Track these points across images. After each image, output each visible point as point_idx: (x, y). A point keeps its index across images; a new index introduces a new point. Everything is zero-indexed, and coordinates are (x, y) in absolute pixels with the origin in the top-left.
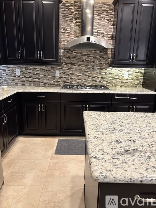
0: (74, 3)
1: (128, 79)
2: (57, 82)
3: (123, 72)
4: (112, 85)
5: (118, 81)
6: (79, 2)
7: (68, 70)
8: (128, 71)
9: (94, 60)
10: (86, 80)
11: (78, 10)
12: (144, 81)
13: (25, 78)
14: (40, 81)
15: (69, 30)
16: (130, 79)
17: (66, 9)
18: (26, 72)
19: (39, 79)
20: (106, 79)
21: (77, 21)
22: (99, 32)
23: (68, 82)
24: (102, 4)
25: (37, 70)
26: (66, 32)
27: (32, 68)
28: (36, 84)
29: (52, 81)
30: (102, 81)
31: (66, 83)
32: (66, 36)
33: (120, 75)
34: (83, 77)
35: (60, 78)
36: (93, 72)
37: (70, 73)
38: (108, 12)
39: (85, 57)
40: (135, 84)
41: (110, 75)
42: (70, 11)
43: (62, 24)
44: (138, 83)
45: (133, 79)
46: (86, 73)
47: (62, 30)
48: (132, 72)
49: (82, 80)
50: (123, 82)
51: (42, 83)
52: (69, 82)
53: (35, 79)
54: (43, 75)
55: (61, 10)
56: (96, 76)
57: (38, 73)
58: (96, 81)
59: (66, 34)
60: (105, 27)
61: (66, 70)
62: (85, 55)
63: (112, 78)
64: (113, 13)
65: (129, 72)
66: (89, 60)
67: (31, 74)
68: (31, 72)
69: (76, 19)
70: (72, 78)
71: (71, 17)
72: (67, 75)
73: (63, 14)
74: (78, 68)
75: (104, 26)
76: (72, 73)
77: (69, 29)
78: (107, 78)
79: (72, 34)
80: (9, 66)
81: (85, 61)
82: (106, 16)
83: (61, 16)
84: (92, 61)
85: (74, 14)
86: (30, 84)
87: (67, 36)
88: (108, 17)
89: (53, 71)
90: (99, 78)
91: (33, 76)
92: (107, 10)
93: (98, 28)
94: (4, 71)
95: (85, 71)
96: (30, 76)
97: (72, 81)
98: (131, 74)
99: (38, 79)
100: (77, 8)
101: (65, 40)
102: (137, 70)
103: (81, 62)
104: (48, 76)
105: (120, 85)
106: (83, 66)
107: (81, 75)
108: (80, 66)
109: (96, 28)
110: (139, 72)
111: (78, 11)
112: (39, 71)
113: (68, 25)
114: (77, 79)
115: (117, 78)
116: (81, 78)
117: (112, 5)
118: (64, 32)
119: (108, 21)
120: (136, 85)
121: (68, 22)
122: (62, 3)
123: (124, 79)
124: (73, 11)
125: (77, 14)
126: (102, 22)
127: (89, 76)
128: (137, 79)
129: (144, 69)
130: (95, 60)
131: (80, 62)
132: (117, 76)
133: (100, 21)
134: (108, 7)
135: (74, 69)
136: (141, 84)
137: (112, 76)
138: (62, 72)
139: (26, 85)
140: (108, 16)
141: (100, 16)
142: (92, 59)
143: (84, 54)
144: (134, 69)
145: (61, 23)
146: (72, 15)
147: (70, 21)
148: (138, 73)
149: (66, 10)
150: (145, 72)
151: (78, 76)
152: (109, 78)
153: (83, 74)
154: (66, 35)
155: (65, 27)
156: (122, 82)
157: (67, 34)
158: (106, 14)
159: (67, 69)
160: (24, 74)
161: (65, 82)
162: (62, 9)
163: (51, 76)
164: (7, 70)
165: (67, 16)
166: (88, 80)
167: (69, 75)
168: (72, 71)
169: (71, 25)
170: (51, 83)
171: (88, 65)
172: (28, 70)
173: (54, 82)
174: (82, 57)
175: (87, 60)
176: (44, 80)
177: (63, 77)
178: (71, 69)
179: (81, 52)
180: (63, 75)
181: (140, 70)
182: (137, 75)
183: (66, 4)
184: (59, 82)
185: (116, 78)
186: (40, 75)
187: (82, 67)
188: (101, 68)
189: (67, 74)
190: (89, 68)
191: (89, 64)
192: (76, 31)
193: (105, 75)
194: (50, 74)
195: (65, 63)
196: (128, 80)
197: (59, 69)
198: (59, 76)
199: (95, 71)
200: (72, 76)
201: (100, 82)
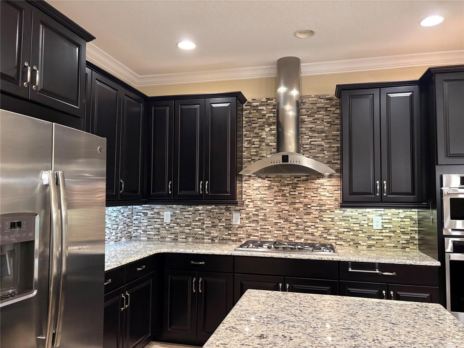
0: (265, 100)
1: (384, 231)
2: (236, 235)
3: (370, 216)
4: (347, 245)
5: (360, 235)
6: (274, 98)
7: (256, 213)
8: (381, 215)
9: (306, 193)
10: (291, 233)
11: (273, 110)
12: (422, 236)
13: (178, 228)
14: (204, 233)
15: (258, 143)
16: (388, 231)
17: (252, 111)
18: (180, 217)
19: (203, 229)
20: (334, 231)
21: (271, 127)
22: (312, 143)
23: (256, 234)
24: (315, 99)
25: (200, 212)
26: (253, 146)
27: (192, 209)
28: (197, 239)
29: (227, 234)
30: (325, 236)
31: (252, 237)
32: (252, 154)
33: (363, 222)
34: (285, 226)
35: (241, 227)
36: (305, 217)
37: (260, 217)
38: (328, 109)
39: (288, 189)
40: (401, 242)
41: (343, 223)
42: (260, 113)
43: (247, 134)
44: (408, 242)
45: (394, 232)
46: (291, 218)
47: (245, 144)
48: (390, 218)
49: (284, 231)
50: (373, 237)
51: (208, 237)
52: (259, 235)
53: (195, 229)
54: (210, 222)
55: (244, 113)
56: (313, 224)
57: (202, 218)
58: (312, 234)
59: (252, 150)
60: (324, 135)
61: (251, 212)
62: (288, 185)
63: (346, 230)
64: (338, 111)
65: (384, 217)
66: (296, 193)
67: (189, 220)
68: (190, 216)
69: (270, 125)
70: (264, 227)
71: (261, 124)
72: (253, 221)
73: (247, 119)
74: (274, 208)
75: (323, 132)
76: (263, 218)
77: (257, 141)
78: (336, 228)
79: (262, 150)
80: (153, 206)
81: (288, 195)
82: (325, 117)
83: (244, 122)
84: (303, 195)
85: (266, 117)
86: (186, 238)
87: (255, 153)
88: (328, 117)
89: (228, 213)
90: (319, 229)
91: (193, 224)
92: (326, 106)
93: (311, 137)
94: (146, 214)
95: (290, 214)
96: (187, 223)
97: (263, 233)
98: (387, 221)
99: (200, 230)
100: (272, 107)
101: (250, 160)
102: (402, 213)
103: (281, 198)
104: (220, 224)
105: (365, 244)
106: (285, 204)
107: (282, 221)
108: (279, 205)
109: (308, 137)
110: (405, 217)
111: (274, 113)
112: (203, 215)
113: (256, 135)
114: (273, 229)
115: (358, 229)
116: (281, 229)
117: (335, 98)
118: (249, 146)
119: (329, 125)
120: (404, 245)
121: (255, 131)
122: (246, 103)
123: (372, 230)
124: (265, 112)
125: (271, 116)
126: (317, 127)
127: (297, 224)
128: (403, 233)
129: (416, 210)
130: (309, 193)
131: (278, 197)
132: (358, 225)
133: (314, 126)
134: (328, 101)
135: (268, 210)
136: (416, 242)
137: (347, 225)
138: (245, 215)
139: (179, 239)
140: (329, 115)
141: (313, 118)
142: (303, 192)
143: (286, 182)
144: (394, 211)
145: (244, 133)
146: (264, 120)
147: (259, 129)
148: (404, 220)
149: (254, 113)
150: (420, 217)
151: (276, 223)
152: (340, 230)
153: (286, 220)
154: (253, 152)
155: (250, 139)
156: (369, 237)
157: (255, 150)
158: (324, 113)
159: (254, 210)
160: (178, 220)
161: (249, 235)
162: (246, 112)
163: (224, 224)
164: (149, 213)
165: (255, 122)
166: (296, 231)
167: (257, 221)
168: (263, 214)
169: (262, 135)
170: (224, 236)
171: (295, 203)
172: (184, 213)
173: (229, 234)
174: (282, 188)
175: (291, 193)
176: (212, 232)
177: (247, 225)
178: (262, 211)
179: (280, 179)
180: (247, 222)
181: (407, 213)
182: (402, 223)
183: (253, 104)
184: (239, 235)
185: (355, 228)
186: (205, 222)
187: (282, 207)
188: (323, 208)
189: (255, 219)
190: (298, 209)
191: (297, 201)
192: (270, 144)
193: (331, 223)
194: (223, 220)
195: (250, 200)
196: (384, 234)
197: (239, 211)
198: (239, 223)
199: (309, 214)
200: (263, 223)
201: (321, 236)
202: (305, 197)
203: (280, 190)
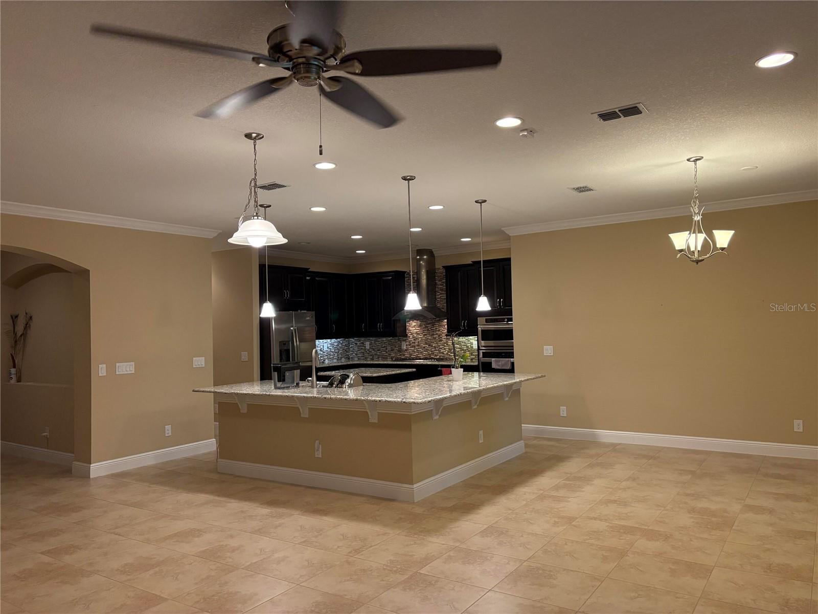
3: (472, 341)
7: (414, 341)
10: (432, 353)
13: (374, 352)
14: (387, 354)
18: (374, 345)
22: (441, 297)
25: (384, 342)
27: (380, 340)
28: (384, 358)
33: (468, 345)
34: (429, 349)
35: (406, 350)
36: (439, 343)
37: (416, 344)
39: (429, 326)
42: (414, 280)
46: (432, 344)
51: (389, 357)
52: (415, 354)
53: (383, 352)
54: (390, 348)
57: (386, 345)
61: (411, 341)
62: (430, 323)
66: (434, 329)
67: (379, 347)
68: (380, 344)
71: (415, 286)
72: (412, 347)
73: (407, 283)
74: (423, 338)
80: (360, 339)
81: (430, 330)
83: (406, 285)
86: (378, 358)
89: (399, 342)
91: (382, 349)
93: (441, 294)
94: (356, 344)
95: (431, 341)
96: (378, 349)
99: (385, 352)
103: (427, 331)
106: (429, 335)
107: (427, 346)
108: (426, 336)
109: (439, 293)
112: (386, 343)
114: (423, 351)
116: (427, 350)
122: (406, 273)
123: (473, 350)
127: (435, 347)
130: (441, 328)
131: (425, 331)
133: (442, 287)
135: (420, 339)
138: (408, 343)
139: (374, 359)
141: (442, 282)
142: (438, 328)
145: (406, 292)
151: (424, 347)
153: (430, 345)
159: (413, 339)
160: (373, 347)
161: (411, 355)
162: (406, 279)
163: (397, 349)
164: (358, 343)
166: (435, 352)
168: (418, 342)
170: (398, 356)
171: (433, 335)
172: (376, 343)
173: (400, 355)
175: (432, 329)
176: (391, 353)
177: (409, 349)
178: (417, 340)
179: (425, 320)
186: (388, 348)
189: (413, 345)
190: (435, 338)
194: (397, 346)
195: (411, 334)
197: (405, 340)
198: (405, 348)
199: (441, 341)
200: (417, 348)
201: (447, 354)
202: (439, 331)
203: (426, 327)
